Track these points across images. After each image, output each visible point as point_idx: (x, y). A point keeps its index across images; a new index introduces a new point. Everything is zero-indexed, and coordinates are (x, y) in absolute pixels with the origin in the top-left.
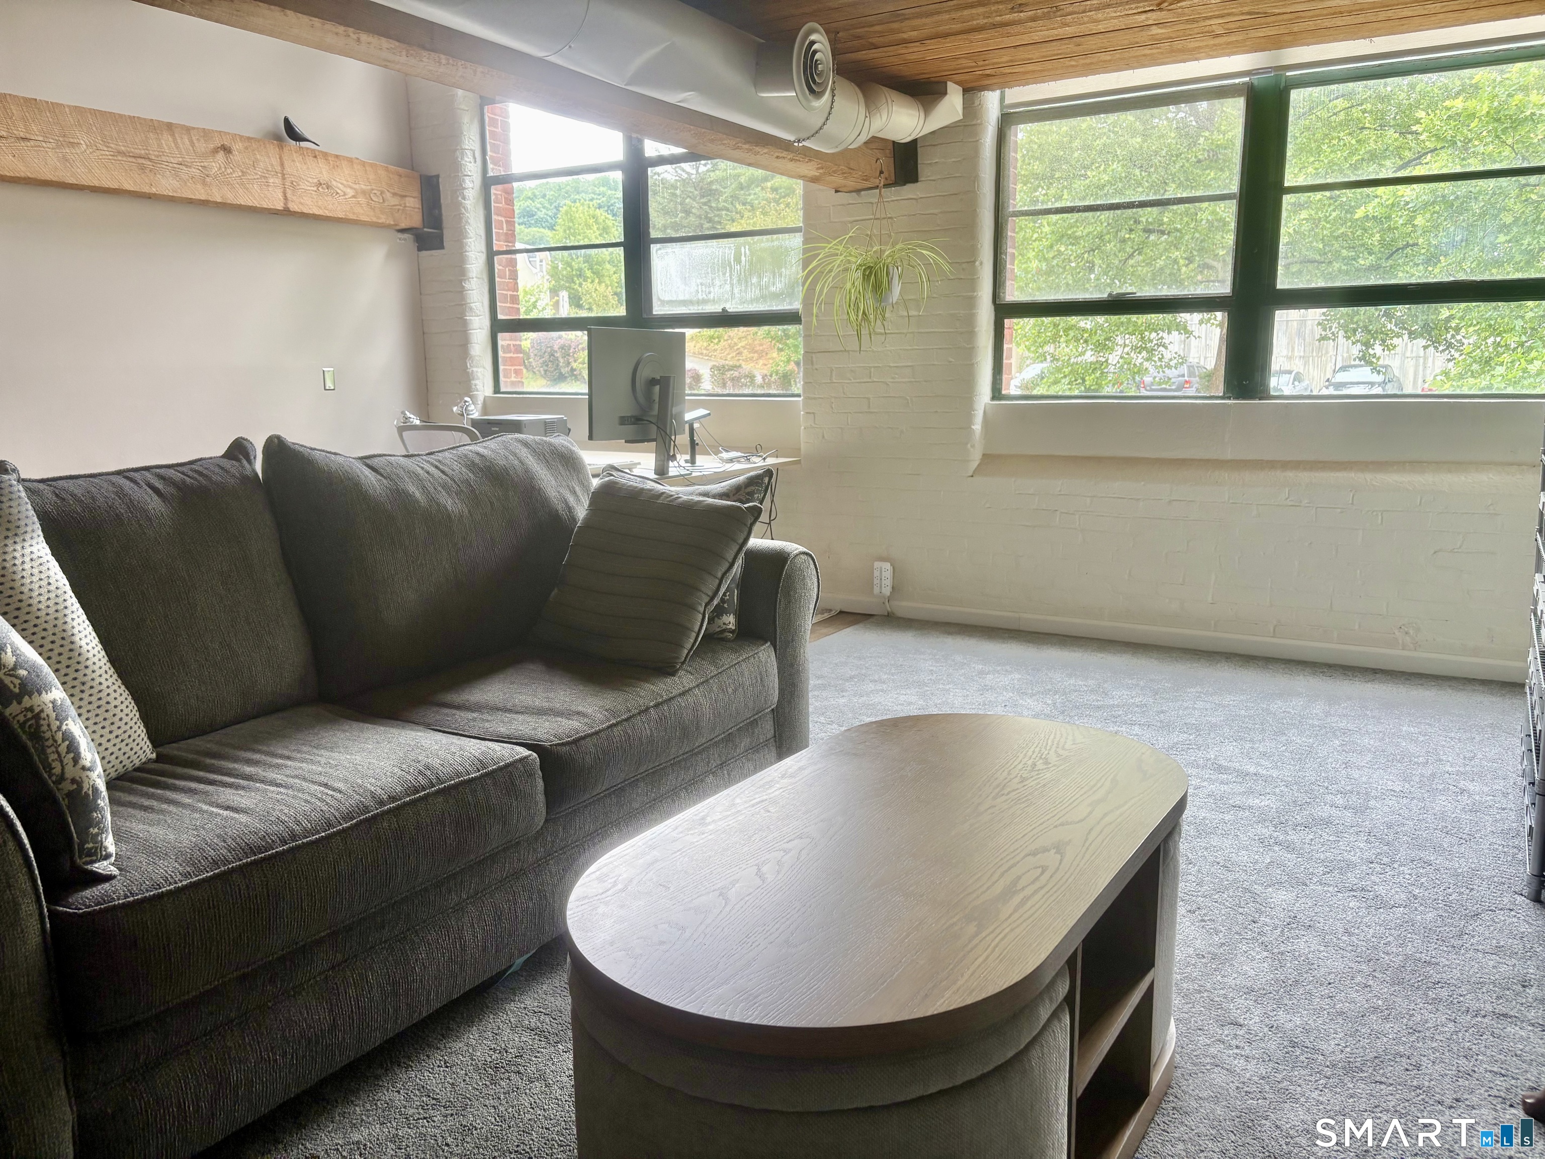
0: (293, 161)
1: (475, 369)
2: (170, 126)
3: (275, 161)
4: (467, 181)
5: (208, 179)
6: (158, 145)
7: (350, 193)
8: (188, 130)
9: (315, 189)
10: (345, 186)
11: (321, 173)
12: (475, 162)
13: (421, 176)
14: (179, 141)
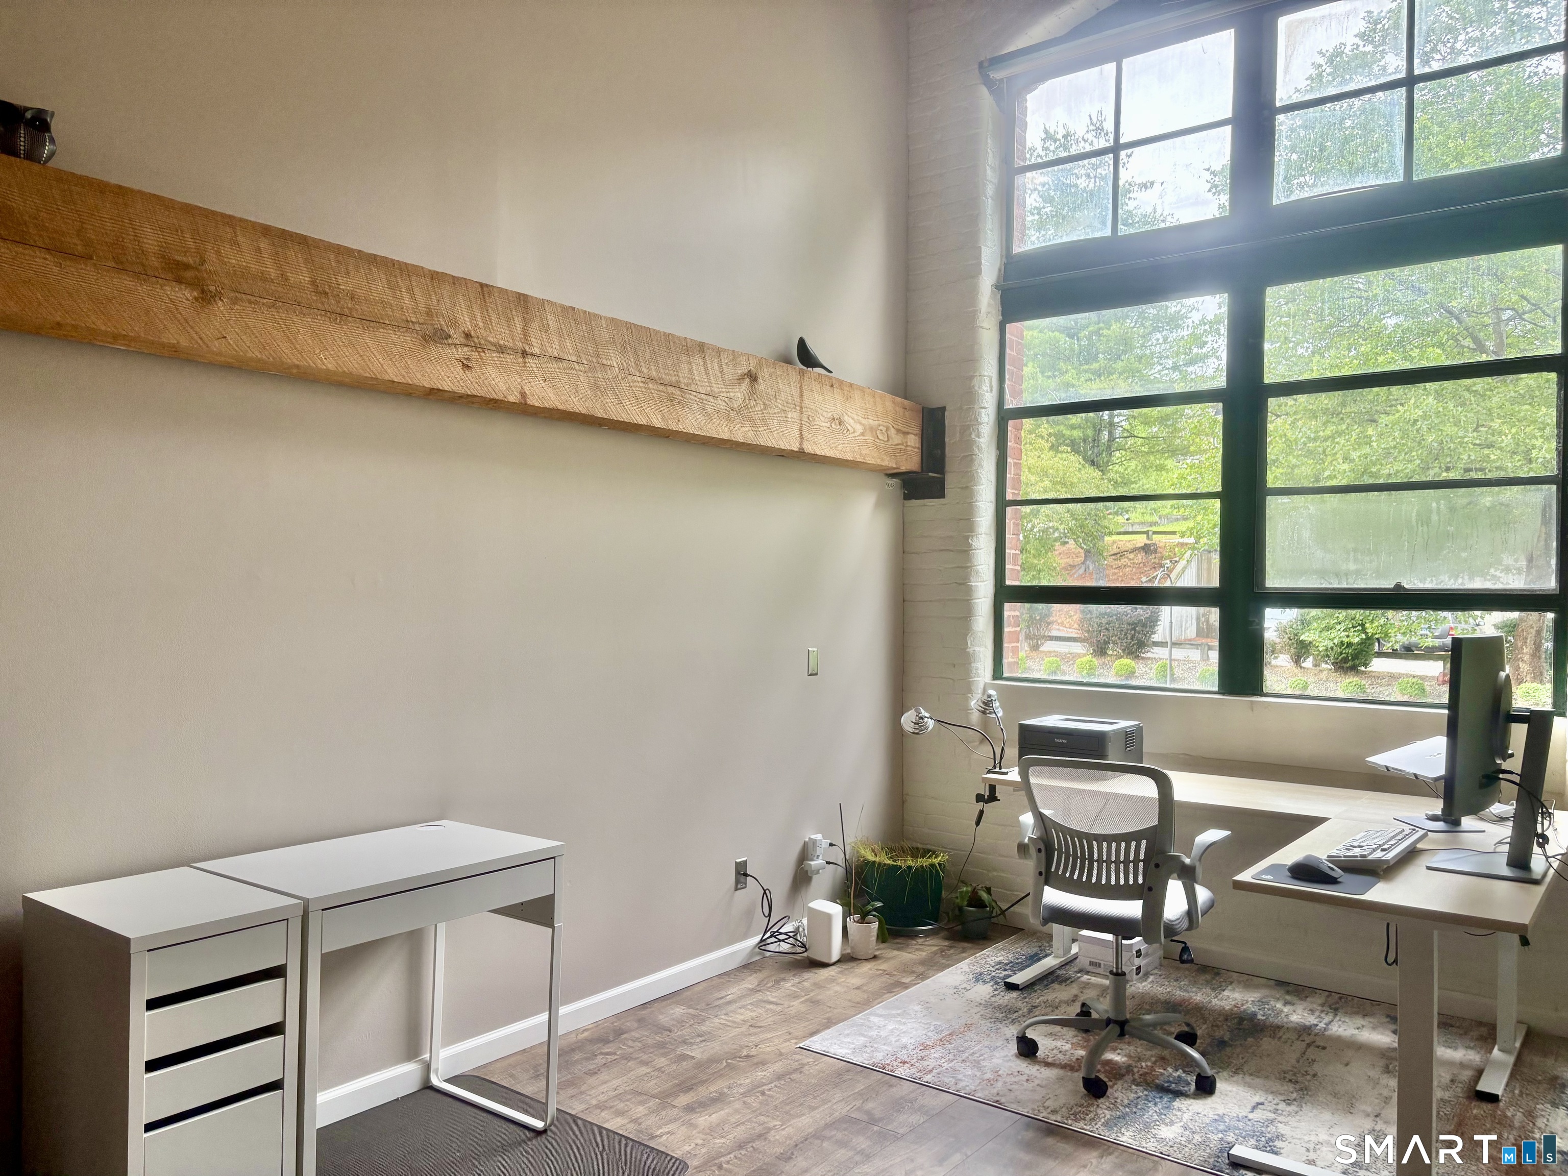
0: (812, 390)
1: (977, 649)
2: (702, 347)
3: (796, 392)
4: (983, 415)
5: (732, 414)
6: (690, 370)
7: (859, 429)
8: (719, 352)
9: (828, 425)
10: (855, 422)
11: (835, 405)
12: (991, 390)
13: (923, 408)
14: (709, 365)
